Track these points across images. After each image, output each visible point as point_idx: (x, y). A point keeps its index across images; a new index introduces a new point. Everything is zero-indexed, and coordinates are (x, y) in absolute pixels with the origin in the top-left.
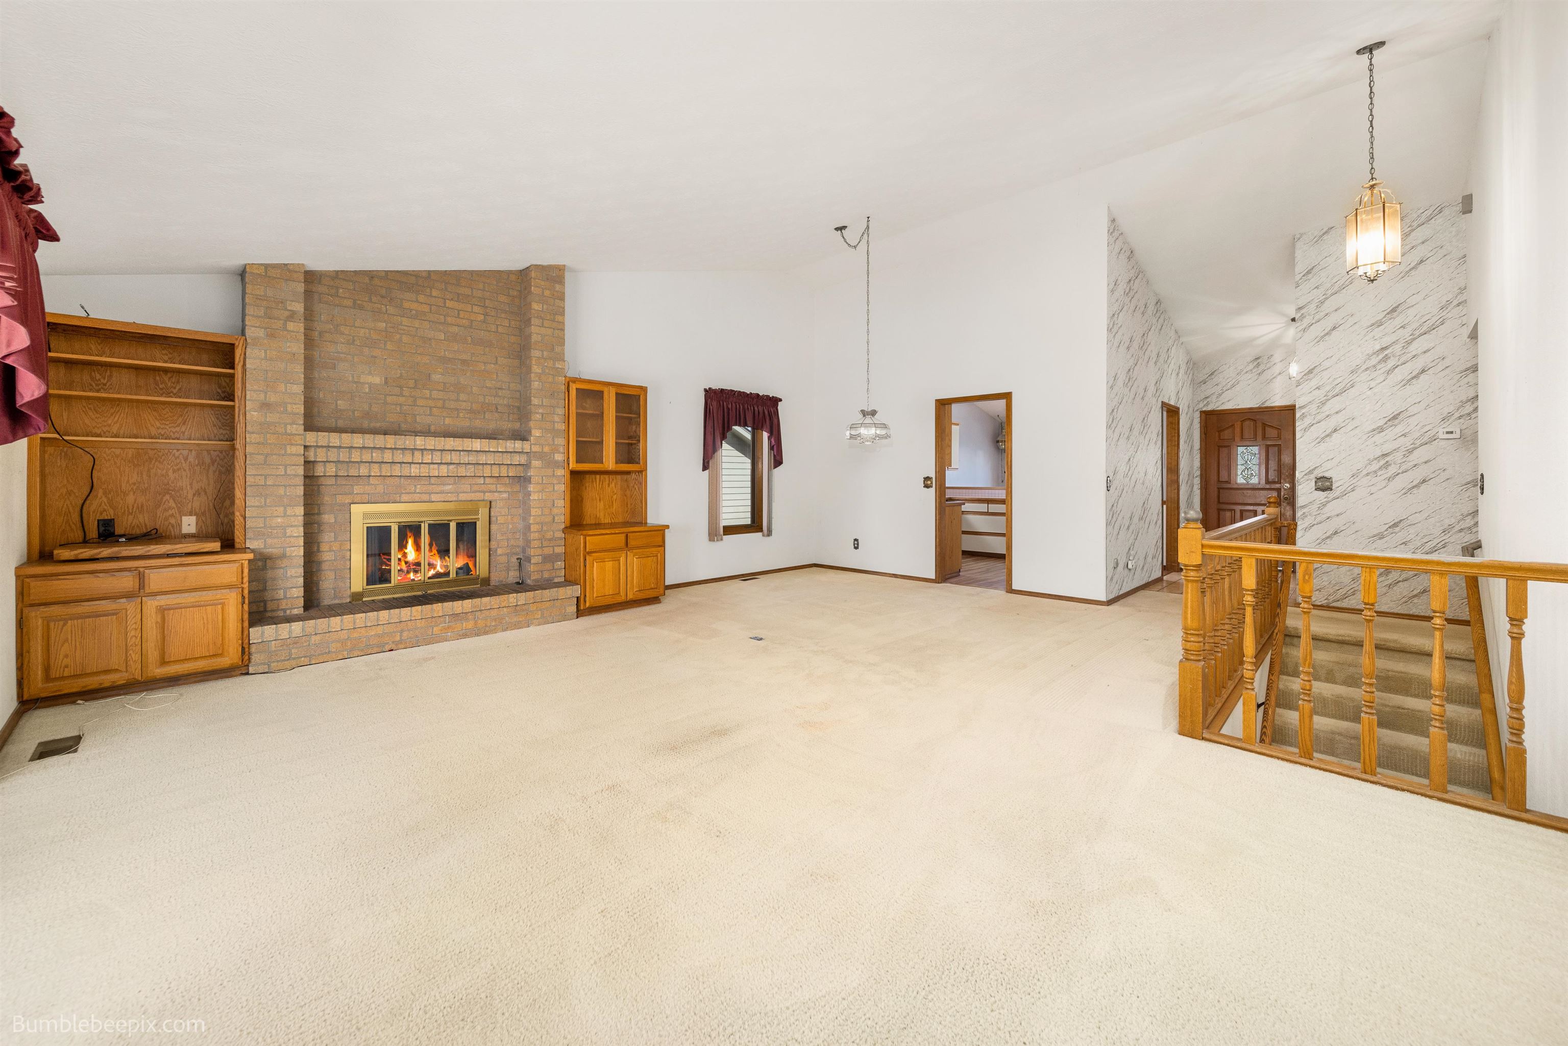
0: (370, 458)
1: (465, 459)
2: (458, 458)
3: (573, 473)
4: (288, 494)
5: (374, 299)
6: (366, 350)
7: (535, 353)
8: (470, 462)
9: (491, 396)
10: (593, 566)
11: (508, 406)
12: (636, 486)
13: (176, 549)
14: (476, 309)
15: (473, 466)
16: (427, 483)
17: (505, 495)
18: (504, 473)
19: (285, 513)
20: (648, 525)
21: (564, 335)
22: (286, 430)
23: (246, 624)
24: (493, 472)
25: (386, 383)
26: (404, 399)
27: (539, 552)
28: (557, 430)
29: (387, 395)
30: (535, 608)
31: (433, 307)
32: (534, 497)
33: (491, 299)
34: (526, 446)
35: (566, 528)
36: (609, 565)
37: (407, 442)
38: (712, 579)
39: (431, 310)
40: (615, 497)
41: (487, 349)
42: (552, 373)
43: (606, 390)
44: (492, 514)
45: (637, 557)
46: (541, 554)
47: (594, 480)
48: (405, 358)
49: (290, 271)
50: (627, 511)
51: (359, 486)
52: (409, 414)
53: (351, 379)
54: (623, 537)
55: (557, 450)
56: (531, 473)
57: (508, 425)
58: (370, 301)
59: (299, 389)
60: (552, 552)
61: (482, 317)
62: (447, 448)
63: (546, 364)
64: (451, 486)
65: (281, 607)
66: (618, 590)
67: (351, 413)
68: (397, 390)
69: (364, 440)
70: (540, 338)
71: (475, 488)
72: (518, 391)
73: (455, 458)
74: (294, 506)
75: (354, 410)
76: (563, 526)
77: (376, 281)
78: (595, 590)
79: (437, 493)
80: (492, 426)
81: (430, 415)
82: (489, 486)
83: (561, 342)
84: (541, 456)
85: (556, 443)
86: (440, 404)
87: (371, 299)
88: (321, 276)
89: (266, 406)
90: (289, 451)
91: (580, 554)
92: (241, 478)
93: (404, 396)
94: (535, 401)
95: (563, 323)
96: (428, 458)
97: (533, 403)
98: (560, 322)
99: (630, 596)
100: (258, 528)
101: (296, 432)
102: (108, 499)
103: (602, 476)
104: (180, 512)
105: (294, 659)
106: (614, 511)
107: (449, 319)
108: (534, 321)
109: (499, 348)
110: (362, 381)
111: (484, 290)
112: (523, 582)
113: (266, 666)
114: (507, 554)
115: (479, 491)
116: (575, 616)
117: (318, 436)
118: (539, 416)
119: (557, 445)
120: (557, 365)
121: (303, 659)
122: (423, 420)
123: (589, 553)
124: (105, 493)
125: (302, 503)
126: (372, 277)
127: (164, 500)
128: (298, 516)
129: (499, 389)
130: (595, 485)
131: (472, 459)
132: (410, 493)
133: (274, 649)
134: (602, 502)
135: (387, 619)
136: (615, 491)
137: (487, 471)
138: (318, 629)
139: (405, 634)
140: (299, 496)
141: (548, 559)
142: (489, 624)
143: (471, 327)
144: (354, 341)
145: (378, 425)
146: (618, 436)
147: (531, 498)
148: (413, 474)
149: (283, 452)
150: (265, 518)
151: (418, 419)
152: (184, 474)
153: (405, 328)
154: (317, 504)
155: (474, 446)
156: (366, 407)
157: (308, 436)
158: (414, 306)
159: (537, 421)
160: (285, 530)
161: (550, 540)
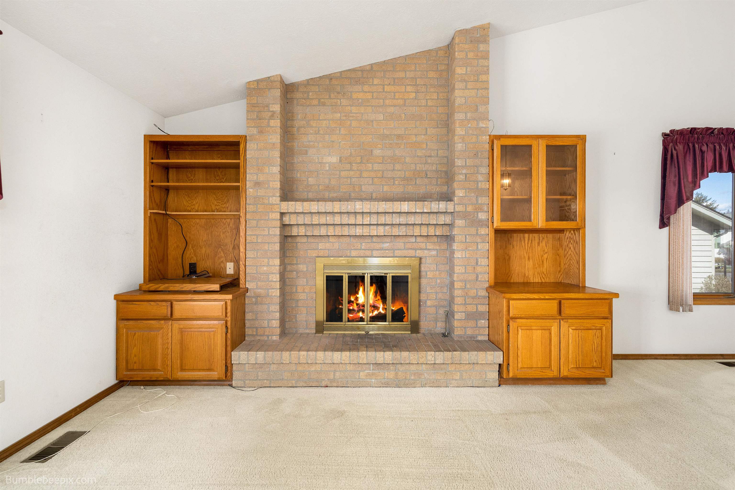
0: (325, 221)
1: (397, 220)
2: (390, 219)
3: (498, 232)
4: (270, 249)
5: (332, 96)
6: (327, 137)
7: (459, 116)
8: (401, 223)
9: (421, 164)
10: (518, 334)
11: (437, 171)
12: (570, 245)
13: (196, 287)
14: (409, 88)
15: (405, 226)
16: (369, 241)
17: (434, 253)
18: (432, 231)
19: (268, 264)
20: (587, 290)
21: (488, 93)
22: (269, 201)
23: (229, 348)
24: (422, 231)
25: (340, 161)
26: (353, 172)
27: (462, 308)
28: (481, 189)
29: (342, 171)
30: (453, 369)
31: (375, 94)
32: (457, 255)
33: (421, 78)
34: (450, 207)
35: (490, 287)
36: (537, 334)
37: (349, 207)
38: (674, 355)
39: (373, 97)
40: (545, 256)
41: (418, 123)
42: (475, 133)
43: (534, 143)
44: (423, 269)
45: (573, 328)
46: (464, 311)
47: (522, 239)
48: (354, 139)
49: (272, 82)
50: (560, 271)
51: (322, 244)
52: (356, 185)
53: (317, 161)
54: (555, 304)
55: (481, 209)
56: (456, 231)
57: (435, 189)
58: (330, 98)
59: (276, 169)
60: (475, 310)
61: (413, 95)
62: (380, 210)
63: (469, 125)
64: (388, 244)
65: (266, 334)
66: (548, 364)
67: (317, 187)
68: (348, 166)
69: (318, 206)
70: (463, 100)
71: (409, 246)
72: (445, 157)
73: (388, 219)
74: (274, 258)
75: (320, 185)
76: (487, 285)
77: (334, 82)
78: (520, 359)
79: (378, 250)
80: (422, 190)
81: (372, 184)
82: (420, 244)
83: (486, 101)
84: (465, 215)
85: (480, 202)
86: (380, 175)
87: (330, 96)
88: (298, 86)
89: (257, 184)
90: (270, 218)
91: (503, 317)
92: (243, 237)
93: (353, 170)
94: (459, 162)
95: (487, 82)
96: (367, 221)
97: (456, 164)
98: (485, 81)
99: (565, 373)
100: (253, 274)
101: (275, 203)
102: (194, 250)
103: (531, 235)
104: (226, 260)
105: (260, 380)
106: (544, 270)
107: (387, 102)
108: (458, 85)
109: (428, 120)
110: (324, 161)
111: (415, 70)
112: (449, 334)
113: (242, 382)
114: (436, 306)
115: (411, 249)
116: (497, 384)
117: (288, 205)
118: (462, 177)
119: (481, 204)
120: (481, 125)
121: (265, 381)
122: (367, 188)
123: (514, 318)
124: (192, 247)
125: (278, 257)
126: (331, 79)
127: (219, 251)
128: (276, 266)
129: (429, 156)
130: (523, 244)
131: (402, 220)
132: (357, 249)
133: (247, 370)
134: (531, 261)
135: (323, 359)
136: (546, 250)
137: (417, 231)
138: (274, 360)
139: (337, 374)
140: (276, 251)
141: (470, 316)
142: (408, 377)
143: (405, 105)
144: (319, 131)
145: (335, 195)
146: (549, 192)
147: (455, 256)
148: (358, 234)
149: (267, 218)
150: (257, 266)
151: (363, 188)
152: (228, 234)
153: (354, 115)
154: (296, 257)
155: (402, 209)
156: (327, 181)
157: (282, 205)
158: (361, 96)
159: (460, 181)
160: (269, 276)
161: (473, 298)
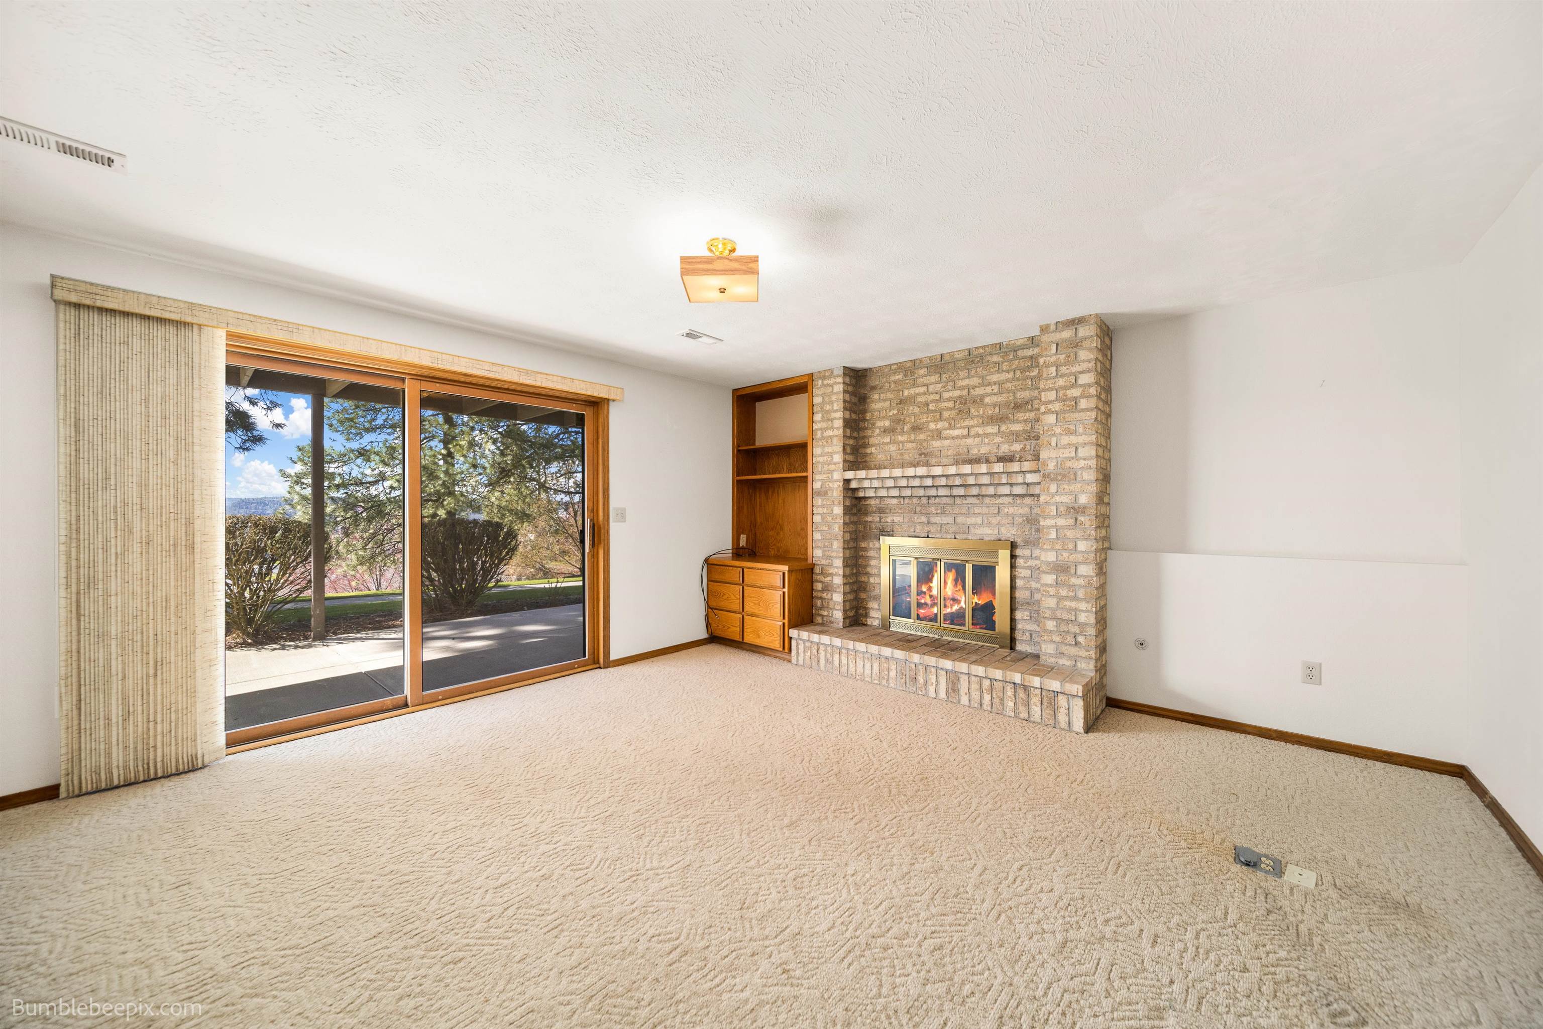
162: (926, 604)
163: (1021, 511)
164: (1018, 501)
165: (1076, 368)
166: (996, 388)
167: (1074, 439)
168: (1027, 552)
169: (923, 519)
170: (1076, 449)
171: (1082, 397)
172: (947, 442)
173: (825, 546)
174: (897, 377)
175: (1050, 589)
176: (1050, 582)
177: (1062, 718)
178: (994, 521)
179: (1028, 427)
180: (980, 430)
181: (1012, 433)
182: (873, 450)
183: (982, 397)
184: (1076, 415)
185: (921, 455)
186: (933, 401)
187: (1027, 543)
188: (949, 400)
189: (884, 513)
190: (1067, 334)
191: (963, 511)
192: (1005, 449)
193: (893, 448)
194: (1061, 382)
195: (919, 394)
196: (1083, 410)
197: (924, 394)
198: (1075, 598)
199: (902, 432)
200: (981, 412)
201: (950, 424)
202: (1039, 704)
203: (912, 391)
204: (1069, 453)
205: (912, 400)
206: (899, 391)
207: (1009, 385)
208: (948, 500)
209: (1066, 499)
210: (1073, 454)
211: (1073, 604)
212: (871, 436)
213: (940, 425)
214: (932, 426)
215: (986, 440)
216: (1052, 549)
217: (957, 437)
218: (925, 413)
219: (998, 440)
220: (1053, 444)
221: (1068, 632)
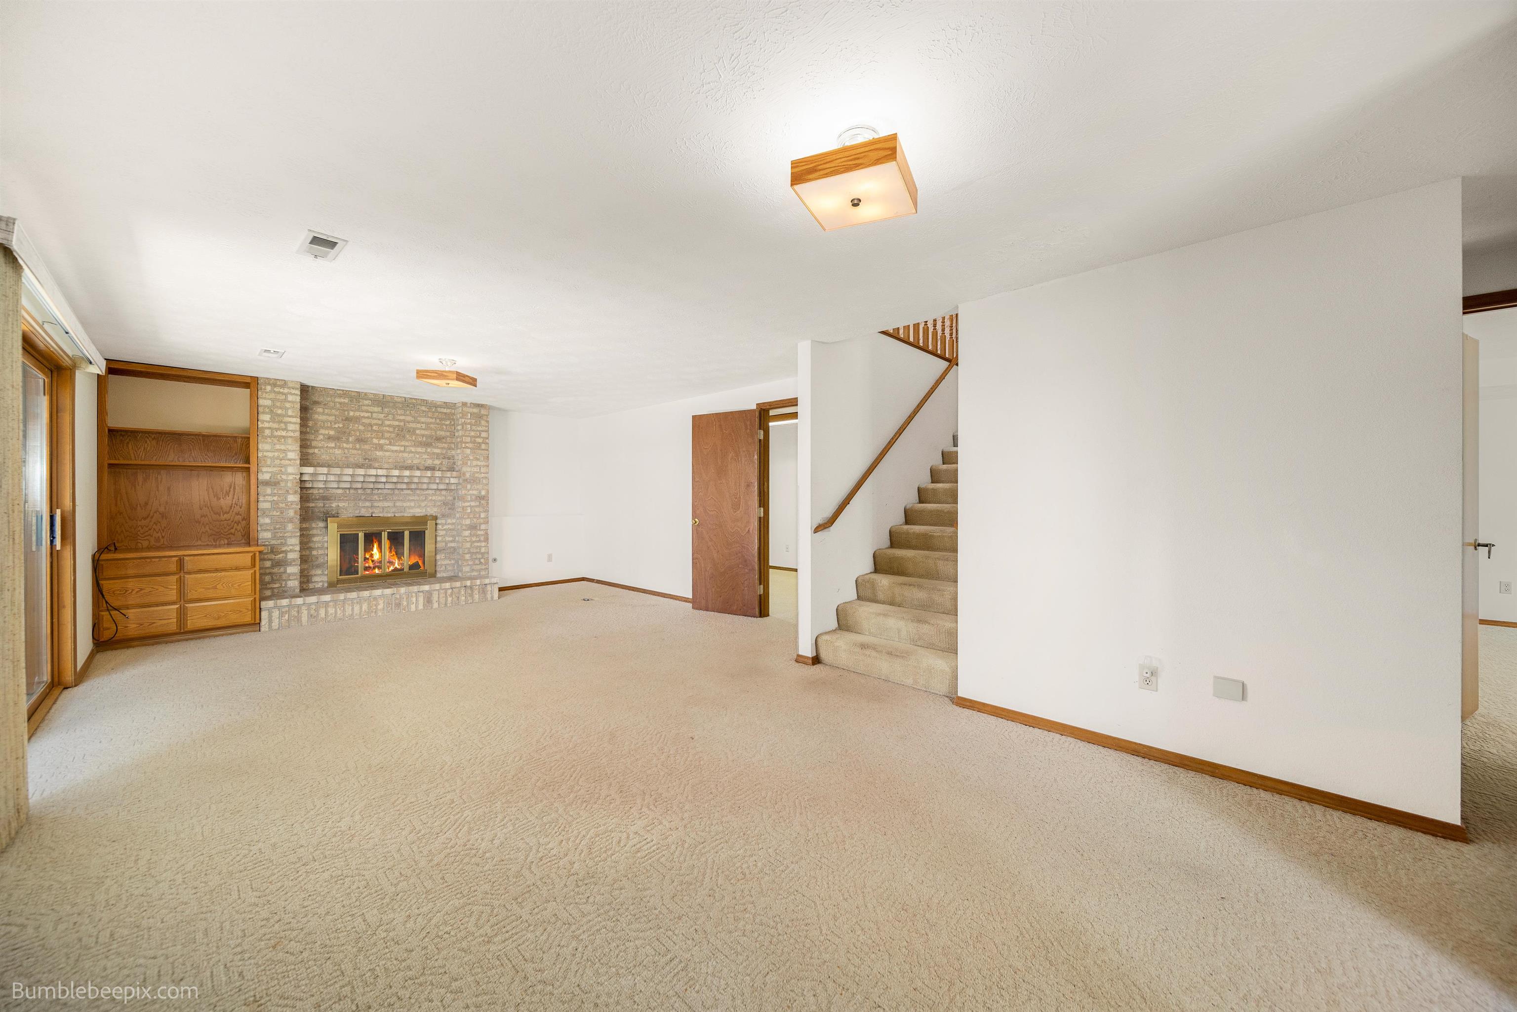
162: (370, 567)
163: (440, 498)
164: (438, 492)
165: (480, 428)
166: (424, 426)
167: (479, 463)
168: (443, 521)
169: (368, 504)
170: (480, 468)
171: (483, 443)
172: (387, 454)
173: (275, 529)
174: (343, 400)
175: (467, 538)
176: (467, 535)
177: (489, 596)
178: (423, 504)
179: (444, 452)
180: (413, 449)
181: (434, 453)
182: (316, 451)
183: (415, 429)
184: (480, 452)
185: (365, 459)
186: (376, 424)
187: (443, 516)
188: (389, 426)
189: (328, 500)
190: (475, 410)
191: (401, 498)
192: (429, 462)
193: (338, 452)
194: (473, 434)
195: (364, 417)
196: (483, 450)
197: (368, 418)
198: (479, 541)
199: (347, 442)
200: (414, 438)
201: (390, 442)
202: (477, 593)
203: (357, 414)
204: (476, 469)
205: (357, 420)
206: (344, 411)
207: (432, 426)
208: (389, 492)
209: (475, 492)
210: (478, 470)
211: (479, 544)
212: (313, 440)
213: (382, 442)
214: (375, 441)
215: (418, 456)
216: (468, 518)
217: (396, 451)
218: (369, 431)
219: (426, 456)
220: (469, 464)
221: (476, 558)
